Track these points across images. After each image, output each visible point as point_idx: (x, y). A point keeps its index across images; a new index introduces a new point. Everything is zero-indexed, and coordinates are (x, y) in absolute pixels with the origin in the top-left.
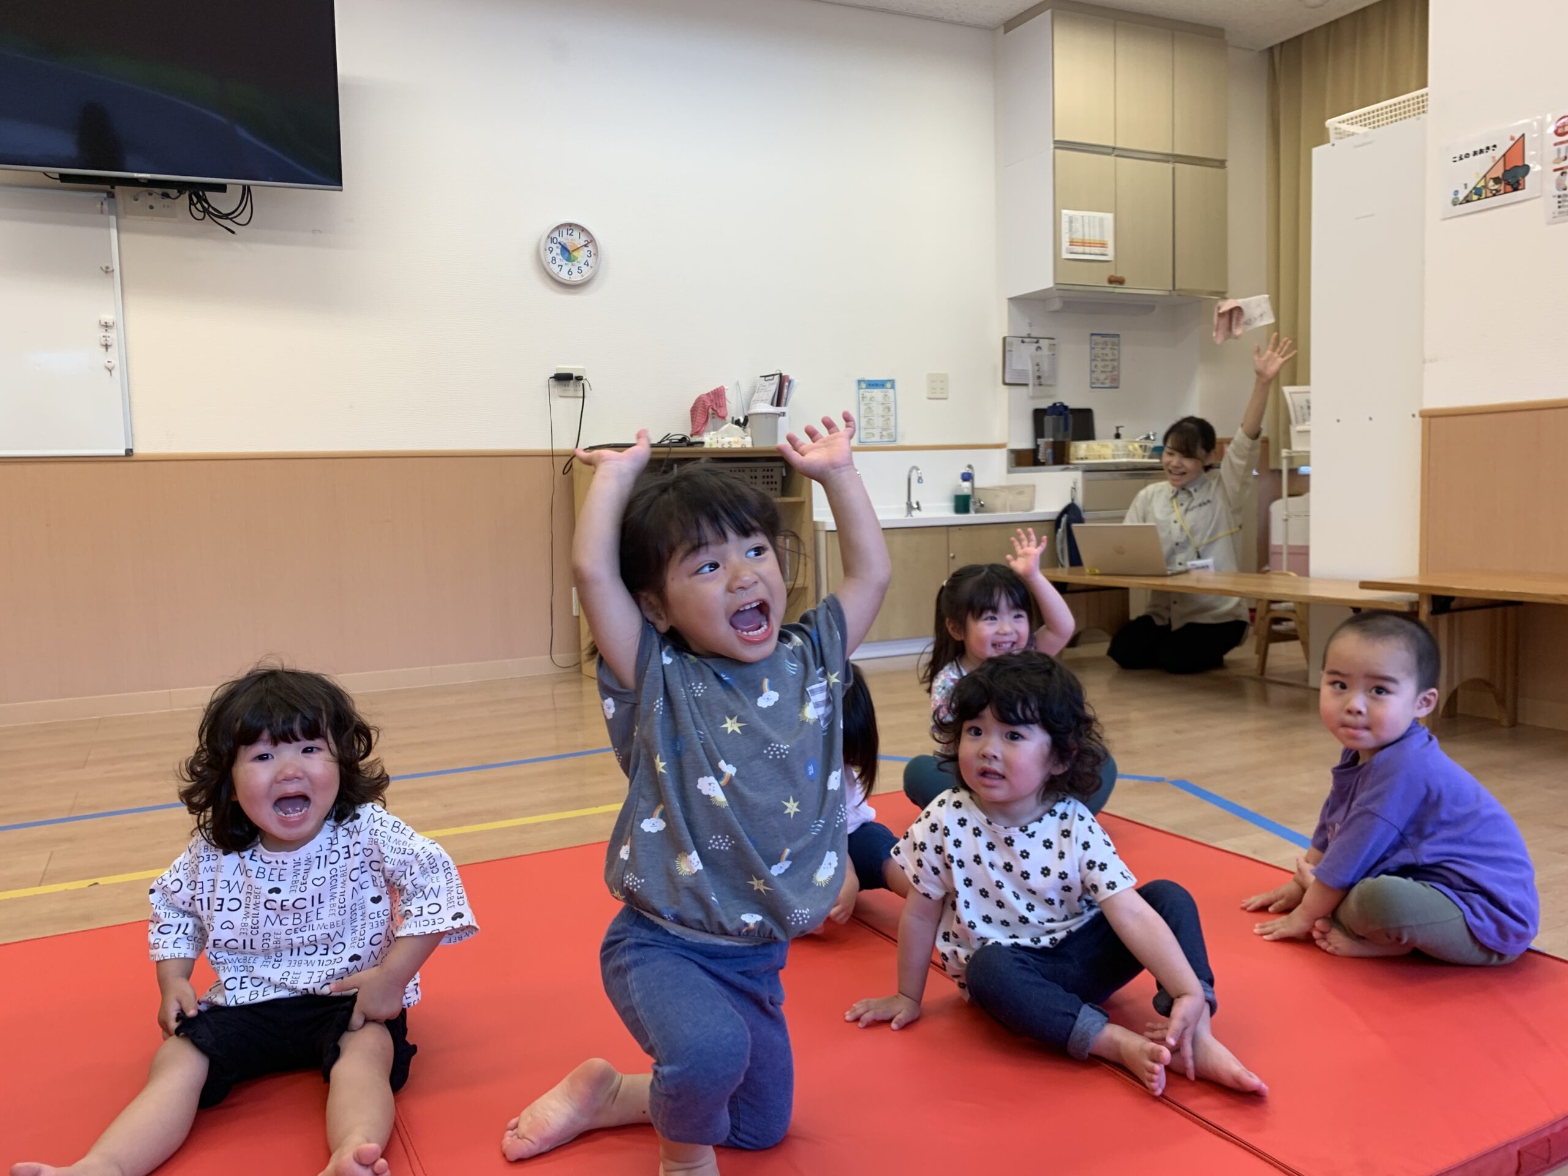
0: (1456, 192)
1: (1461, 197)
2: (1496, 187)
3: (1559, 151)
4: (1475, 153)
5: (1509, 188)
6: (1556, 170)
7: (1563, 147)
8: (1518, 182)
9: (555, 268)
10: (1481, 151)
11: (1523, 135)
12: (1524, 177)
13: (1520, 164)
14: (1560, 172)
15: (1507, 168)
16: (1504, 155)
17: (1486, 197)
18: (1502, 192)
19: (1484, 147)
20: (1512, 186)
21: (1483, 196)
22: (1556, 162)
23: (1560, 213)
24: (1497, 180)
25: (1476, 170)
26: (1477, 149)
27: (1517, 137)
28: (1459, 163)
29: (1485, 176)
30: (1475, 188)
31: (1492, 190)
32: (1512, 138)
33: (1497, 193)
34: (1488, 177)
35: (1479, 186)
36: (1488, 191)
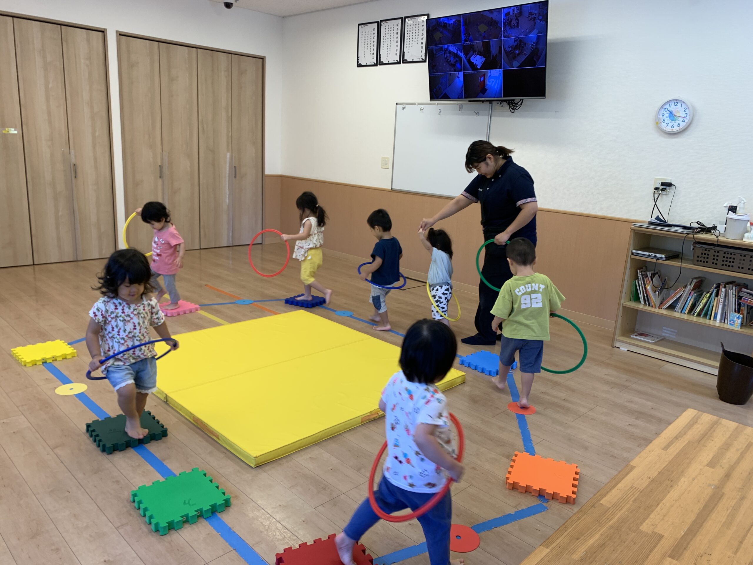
9: (663, 125)
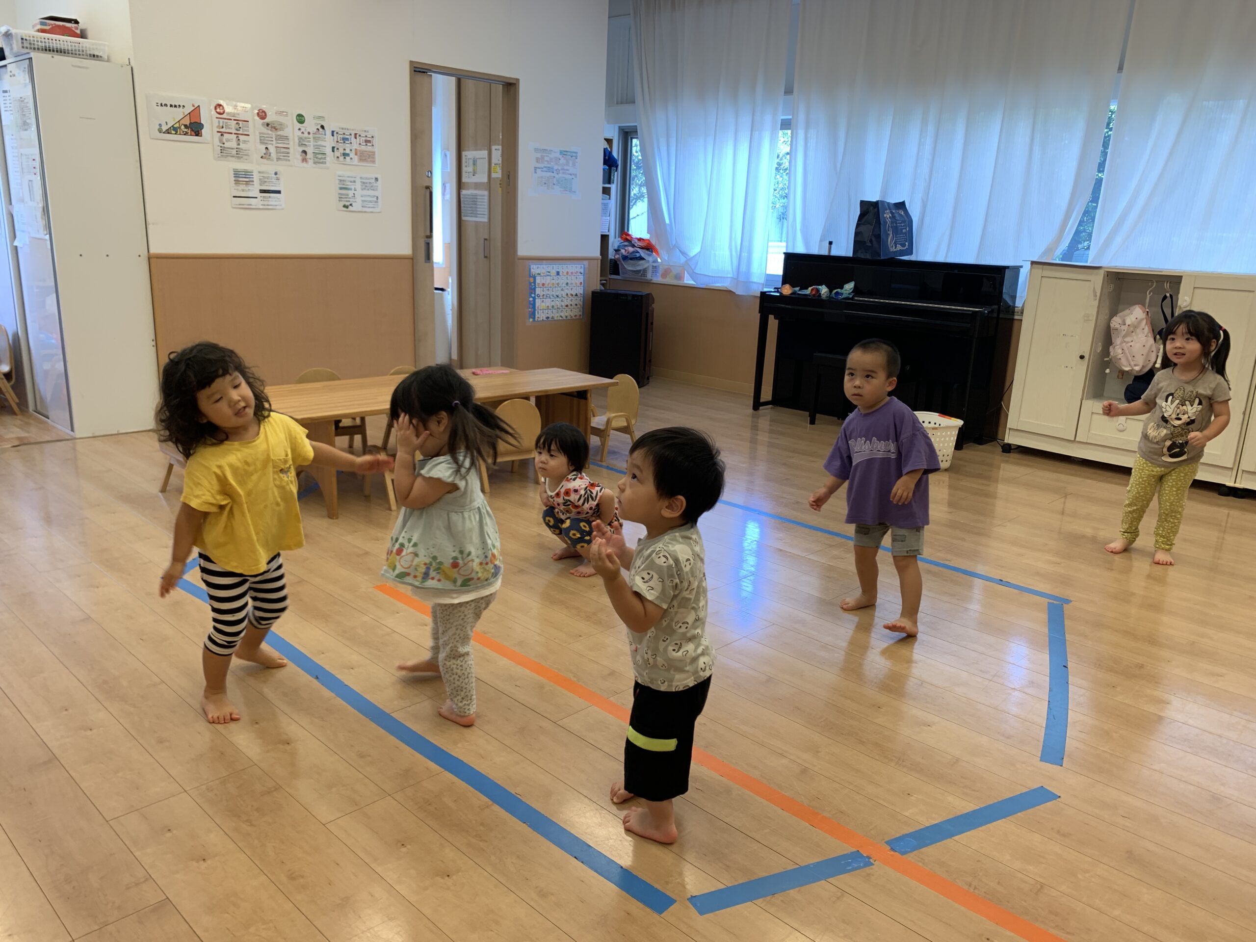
0: (160, 125)
1: (164, 128)
2: (186, 130)
3: (219, 122)
4: (171, 106)
5: (193, 133)
6: (218, 132)
7: (221, 121)
8: (198, 131)
10: (175, 106)
11: (199, 106)
12: (201, 130)
13: (199, 122)
14: (220, 134)
15: (192, 121)
16: (189, 113)
17: (180, 134)
18: (189, 134)
19: (177, 104)
20: (195, 133)
21: (179, 133)
22: (218, 127)
23: (222, 155)
24: (186, 126)
25: (174, 117)
26: (173, 104)
27: (196, 106)
28: (160, 107)
29: (179, 121)
30: (173, 126)
31: (183, 132)
32: (193, 106)
33: (186, 134)
34: (181, 122)
35: (175, 126)
36: (181, 132)
